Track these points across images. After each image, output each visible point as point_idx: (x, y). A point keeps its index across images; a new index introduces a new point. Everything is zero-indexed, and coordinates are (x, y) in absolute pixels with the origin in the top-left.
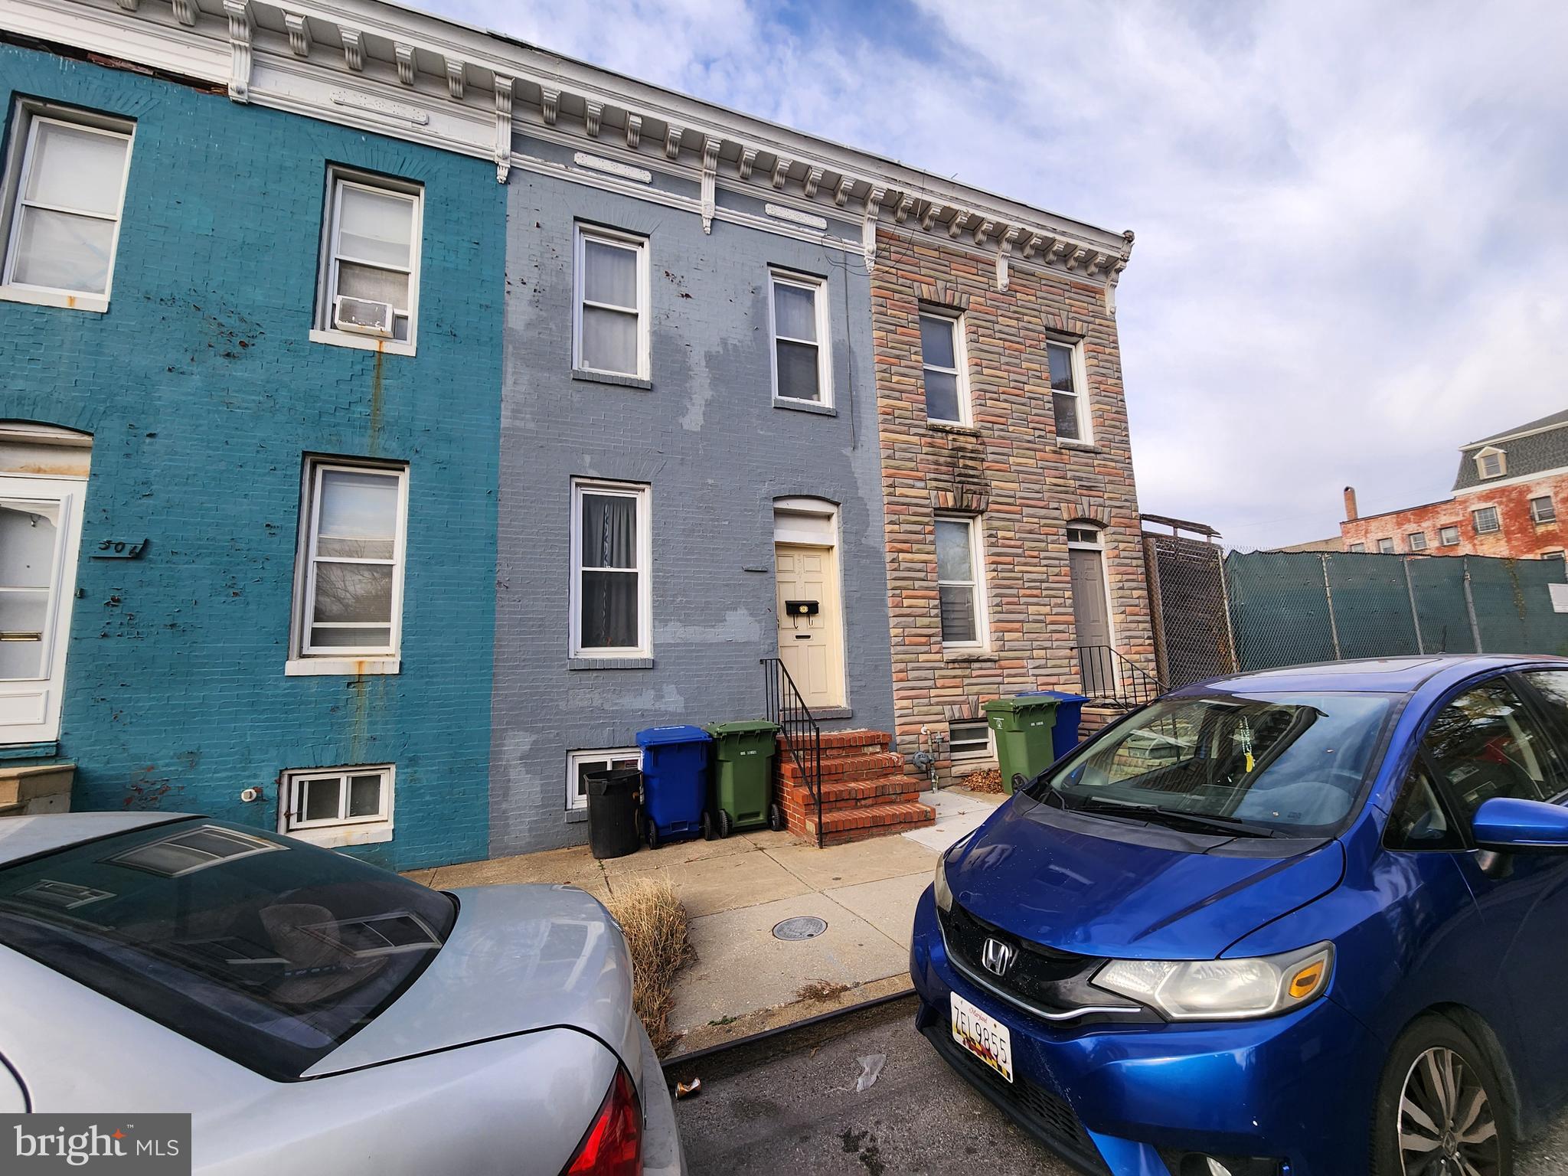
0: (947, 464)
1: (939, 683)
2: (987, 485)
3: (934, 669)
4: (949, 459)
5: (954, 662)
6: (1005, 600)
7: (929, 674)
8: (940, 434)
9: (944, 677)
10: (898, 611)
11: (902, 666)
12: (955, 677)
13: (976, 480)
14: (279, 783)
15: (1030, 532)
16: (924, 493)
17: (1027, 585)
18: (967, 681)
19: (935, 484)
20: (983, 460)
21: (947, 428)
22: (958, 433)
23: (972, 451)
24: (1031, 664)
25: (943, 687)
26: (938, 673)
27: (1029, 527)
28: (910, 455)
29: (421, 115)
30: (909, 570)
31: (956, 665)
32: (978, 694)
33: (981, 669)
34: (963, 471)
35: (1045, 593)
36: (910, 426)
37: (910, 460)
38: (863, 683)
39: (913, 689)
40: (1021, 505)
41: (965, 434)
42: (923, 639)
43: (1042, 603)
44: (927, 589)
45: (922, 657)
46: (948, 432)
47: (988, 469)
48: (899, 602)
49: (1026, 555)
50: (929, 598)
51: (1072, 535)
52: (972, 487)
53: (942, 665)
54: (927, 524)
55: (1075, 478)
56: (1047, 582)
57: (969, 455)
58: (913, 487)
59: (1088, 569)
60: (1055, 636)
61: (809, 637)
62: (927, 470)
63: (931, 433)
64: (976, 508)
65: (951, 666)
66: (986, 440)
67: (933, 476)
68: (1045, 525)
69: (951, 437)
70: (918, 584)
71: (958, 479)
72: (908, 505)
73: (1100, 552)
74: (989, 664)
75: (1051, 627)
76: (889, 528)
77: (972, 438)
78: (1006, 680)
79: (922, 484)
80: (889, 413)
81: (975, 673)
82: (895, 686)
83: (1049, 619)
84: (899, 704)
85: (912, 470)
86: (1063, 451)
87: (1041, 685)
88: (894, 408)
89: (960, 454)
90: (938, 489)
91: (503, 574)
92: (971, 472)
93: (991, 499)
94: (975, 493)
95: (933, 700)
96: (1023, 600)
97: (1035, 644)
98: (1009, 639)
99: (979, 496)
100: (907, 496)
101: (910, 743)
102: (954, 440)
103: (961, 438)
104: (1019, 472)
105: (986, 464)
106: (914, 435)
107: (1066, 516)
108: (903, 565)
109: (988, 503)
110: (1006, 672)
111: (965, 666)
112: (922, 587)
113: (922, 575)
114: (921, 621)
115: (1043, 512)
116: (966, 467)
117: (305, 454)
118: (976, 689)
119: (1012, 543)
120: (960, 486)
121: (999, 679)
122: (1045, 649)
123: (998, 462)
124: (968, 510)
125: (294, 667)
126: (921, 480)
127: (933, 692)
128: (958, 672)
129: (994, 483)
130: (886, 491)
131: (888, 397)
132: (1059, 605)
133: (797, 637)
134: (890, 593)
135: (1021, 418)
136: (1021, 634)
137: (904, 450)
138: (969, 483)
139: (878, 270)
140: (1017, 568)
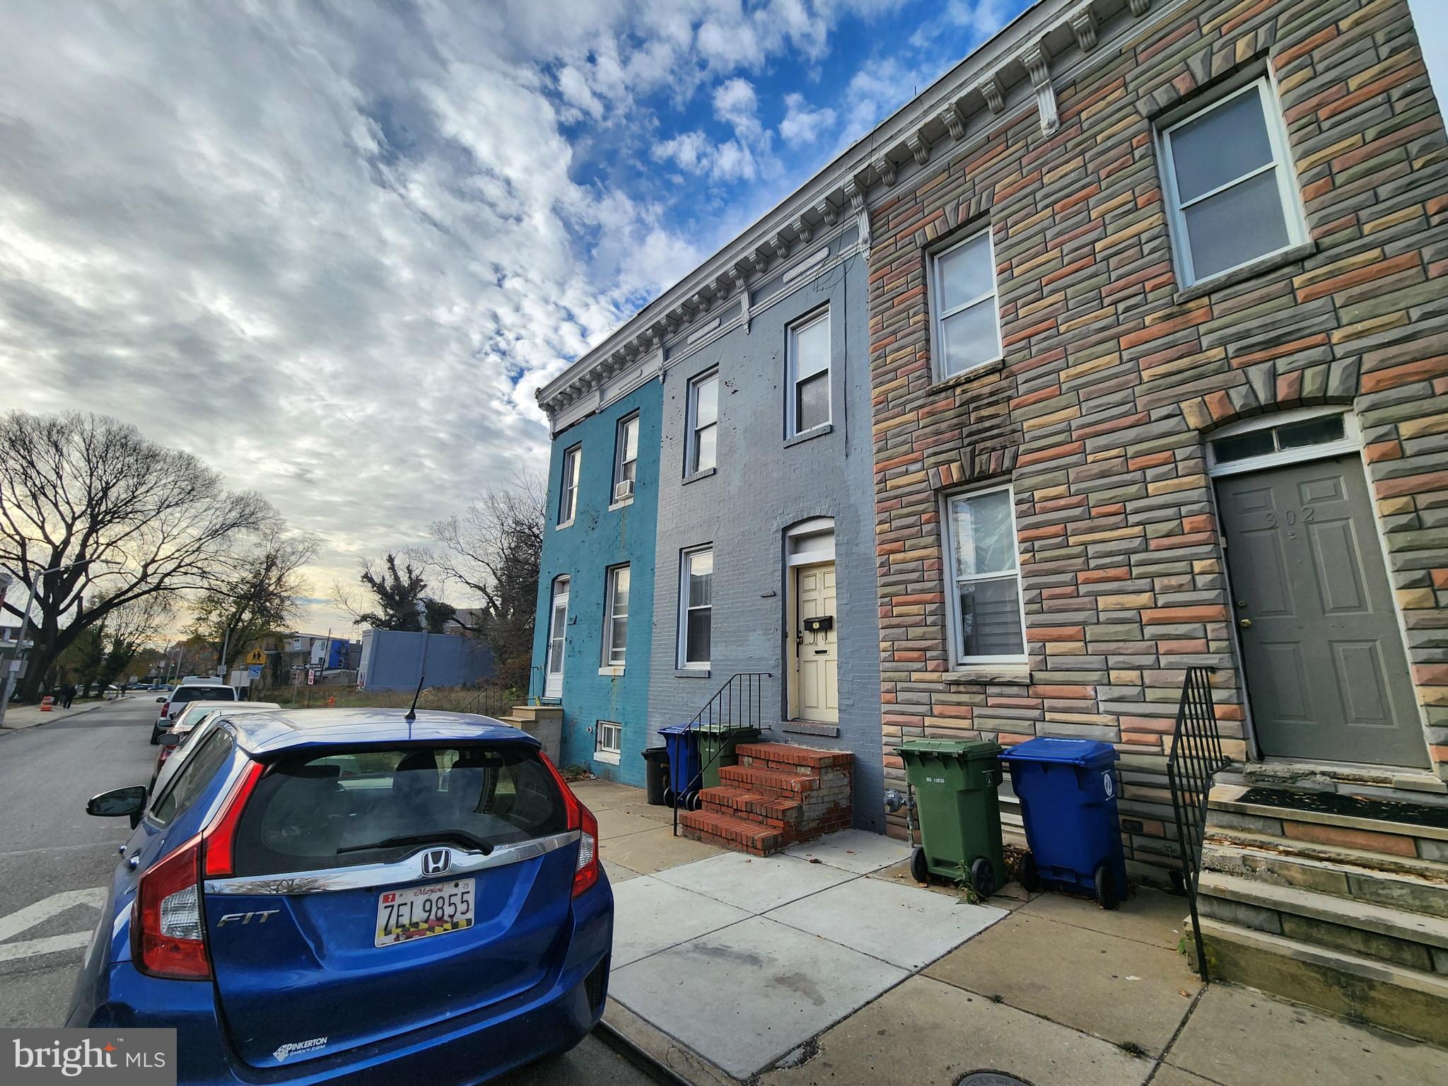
0: (952, 428)
1: (937, 710)
2: (1014, 431)
3: (930, 691)
4: (955, 421)
5: (958, 684)
6: (1046, 592)
7: (924, 697)
8: (943, 395)
9: (943, 703)
10: (886, 621)
11: (890, 685)
12: (959, 704)
13: (995, 432)
14: (597, 726)
15: (1103, 475)
16: (921, 475)
17: (1093, 563)
18: (977, 711)
19: (932, 460)
20: (1010, 398)
21: (951, 383)
22: (969, 381)
23: (992, 394)
24: (1103, 693)
25: (942, 716)
26: (935, 697)
27: (1096, 468)
28: (903, 438)
29: (637, 373)
30: (901, 572)
31: (962, 688)
32: (997, 731)
33: (1001, 695)
34: (974, 428)
35: (1135, 571)
36: (904, 404)
37: (905, 443)
38: (851, 702)
39: (902, 714)
40: (1083, 438)
41: (978, 377)
42: (915, 654)
43: (1131, 588)
44: (922, 591)
45: (915, 676)
46: (954, 387)
47: (1018, 407)
48: (887, 612)
49: (1093, 514)
50: (925, 603)
51: (1227, 451)
52: (989, 444)
53: (941, 687)
54: (924, 512)
55: (1223, 343)
56: (1146, 550)
57: (985, 401)
58: (907, 473)
59: (1314, 500)
60: (1164, 647)
61: (825, 652)
62: (924, 447)
63: (931, 398)
64: (995, 470)
65: (953, 688)
66: (1014, 368)
67: (931, 451)
68: (1138, 455)
69: (958, 390)
70: (910, 587)
71: (966, 441)
72: (901, 496)
73: (1356, 455)
74: (1015, 690)
75: (1149, 631)
76: (878, 529)
77: (991, 376)
78: (1048, 716)
79: (919, 465)
80: (883, 402)
81: (991, 701)
82: (885, 708)
83: (1147, 615)
84: (887, 729)
85: (906, 454)
86: (1191, 305)
87: (1125, 731)
88: (887, 392)
89: (972, 406)
90: (937, 464)
91: (654, 619)
92: (987, 424)
93: (1022, 448)
94: (994, 450)
95: (928, 731)
96: (1083, 589)
97: (1112, 660)
98: (1055, 651)
99: (1001, 452)
100: (900, 487)
101: (897, 778)
102: (964, 392)
103: (975, 384)
104: (1076, 389)
105: (1013, 403)
106: (911, 411)
107: (1193, 421)
108: (893, 568)
109: (1015, 457)
110: (1047, 703)
111: (974, 690)
112: (915, 590)
113: (915, 576)
114: (913, 632)
115: (1131, 434)
116: (981, 420)
117: (607, 567)
118: (991, 723)
119: (1062, 502)
120: (969, 449)
121: (1036, 713)
122: (1140, 668)
123: (1036, 391)
124: (984, 476)
125: (602, 671)
126: (916, 461)
127: (928, 721)
128: (965, 698)
129: (1026, 425)
130: (876, 488)
131: (881, 384)
132: (1179, 589)
133: (817, 652)
134: (879, 602)
135: (1085, 301)
136: (1082, 644)
137: (898, 435)
138: (983, 440)
139: (875, 253)
140: (1072, 540)
